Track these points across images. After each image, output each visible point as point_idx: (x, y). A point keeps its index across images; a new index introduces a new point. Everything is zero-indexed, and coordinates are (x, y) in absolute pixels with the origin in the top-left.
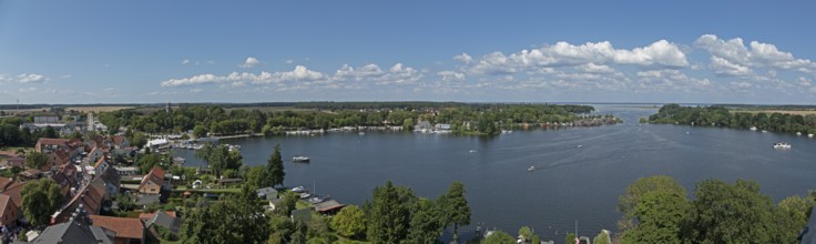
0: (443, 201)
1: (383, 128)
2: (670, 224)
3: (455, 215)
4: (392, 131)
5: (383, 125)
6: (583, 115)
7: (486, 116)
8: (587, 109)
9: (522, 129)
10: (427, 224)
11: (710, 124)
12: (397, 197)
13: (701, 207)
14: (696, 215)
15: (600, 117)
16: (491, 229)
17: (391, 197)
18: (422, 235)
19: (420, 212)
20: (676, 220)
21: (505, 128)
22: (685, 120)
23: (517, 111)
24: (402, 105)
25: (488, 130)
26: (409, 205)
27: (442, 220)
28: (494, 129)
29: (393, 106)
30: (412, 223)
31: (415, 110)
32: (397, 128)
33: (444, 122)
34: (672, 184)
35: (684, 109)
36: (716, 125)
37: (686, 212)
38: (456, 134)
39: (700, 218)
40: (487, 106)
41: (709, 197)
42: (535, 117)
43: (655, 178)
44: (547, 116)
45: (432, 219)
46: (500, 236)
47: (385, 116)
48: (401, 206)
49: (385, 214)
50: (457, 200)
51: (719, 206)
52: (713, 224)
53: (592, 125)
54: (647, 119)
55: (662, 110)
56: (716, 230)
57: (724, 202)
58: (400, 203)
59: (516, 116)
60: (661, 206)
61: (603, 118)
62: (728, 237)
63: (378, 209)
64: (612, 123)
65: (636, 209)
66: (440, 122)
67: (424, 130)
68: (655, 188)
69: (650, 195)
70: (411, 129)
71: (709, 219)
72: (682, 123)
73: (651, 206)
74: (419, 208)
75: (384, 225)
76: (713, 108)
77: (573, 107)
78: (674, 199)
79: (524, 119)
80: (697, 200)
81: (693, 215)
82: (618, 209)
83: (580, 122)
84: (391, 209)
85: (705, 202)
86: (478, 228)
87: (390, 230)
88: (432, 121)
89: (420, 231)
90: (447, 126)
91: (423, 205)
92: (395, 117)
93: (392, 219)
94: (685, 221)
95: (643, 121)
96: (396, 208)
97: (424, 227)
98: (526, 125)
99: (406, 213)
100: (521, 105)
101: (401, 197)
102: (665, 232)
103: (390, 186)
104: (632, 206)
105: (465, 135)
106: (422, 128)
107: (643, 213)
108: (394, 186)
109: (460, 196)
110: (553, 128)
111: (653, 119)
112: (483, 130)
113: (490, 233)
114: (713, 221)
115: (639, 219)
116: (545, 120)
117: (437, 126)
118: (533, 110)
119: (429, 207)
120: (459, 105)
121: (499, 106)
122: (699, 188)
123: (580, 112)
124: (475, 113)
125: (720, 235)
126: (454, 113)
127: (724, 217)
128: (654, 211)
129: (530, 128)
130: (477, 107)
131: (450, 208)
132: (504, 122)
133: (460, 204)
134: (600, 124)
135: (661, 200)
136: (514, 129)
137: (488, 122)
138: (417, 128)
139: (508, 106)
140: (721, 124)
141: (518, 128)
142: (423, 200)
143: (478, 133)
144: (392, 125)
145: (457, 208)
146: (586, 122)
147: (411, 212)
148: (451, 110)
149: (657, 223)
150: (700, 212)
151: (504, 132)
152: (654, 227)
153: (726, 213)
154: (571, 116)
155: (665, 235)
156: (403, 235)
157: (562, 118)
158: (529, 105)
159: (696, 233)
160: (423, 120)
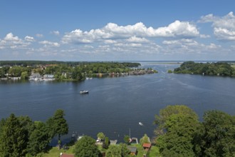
0: (51, 122)
1: (6, 79)
2: (186, 134)
3: (58, 129)
4: (12, 81)
5: (5, 77)
6: (134, 68)
7: (76, 69)
8: (136, 65)
9: (98, 77)
10: (40, 137)
11: (216, 75)
12: (18, 123)
13: (208, 127)
14: (204, 132)
15: (144, 69)
16: (81, 135)
17: (14, 124)
18: (37, 144)
19: (35, 130)
20: (190, 133)
21: (88, 76)
22: (198, 71)
23: (95, 66)
24: (19, 63)
25: (78, 78)
26: (28, 127)
27: (51, 133)
28: (81, 77)
29: (12, 63)
30: (30, 138)
31: (29, 66)
32: (17, 78)
33: (50, 73)
34: (188, 111)
35: (197, 64)
36: (221, 75)
37: (198, 129)
38: (58, 81)
39: (206, 134)
40: (77, 63)
41: (213, 121)
42: (105, 70)
43: (177, 106)
44: (112, 69)
45: (44, 134)
46: (86, 139)
47: (6, 71)
48: (22, 129)
49: (10, 135)
50: (60, 120)
51: (221, 128)
52: (216, 139)
53: (139, 74)
54: (173, 70)
55: (183, 65)
56: (218, 143)
57: (225, 126)
58: (21, 126)
59: (95, 69)
60: (181, 123)
61: (146, 70)
62: (227, 149)
63: (5, 133)
64: (151, 73)
65: (165, 123)
66: (47, 73)
67: (36, 79)
68: (177, 112)
69: (174, 117)
70: (27, 78)
71: (213, 135)
72: (196, 73)
73: (175, 123)
74: (35, 128)
75: (10, 143)
76: (219, 63)
77: (129, 63)
78: (189, 120)
79: (100, 71)
80: (206, 122)
81: (202, 131)
82: (154, 123)
83: (132, 73)
84: (14, 132)
85: (210, 124)
86: (73, 135)
87: (14, 145)
88: (42, 73)
89: (36, 142)
90: (52, 76)
91: (37, 125)
92: (15, 71)
93: (15, 138)
94: (196, 134)
95: (170, 72)
96: (18, 130)
97: (38, 140)
98: (101, 74)
99: (26, 132)
100: (97, 63)
101: (21, 123)
102: (183, 139)
103: (13, 116)
104: (163, 122)
105: (64, 81)
106: (35, 78)
107: (170, 126)
108: (16, 116)
109: (62, 117)
110: (116, 76)
111: (177, 71)
112: (74, 78)
113: (80, 138)
114: (216, 137)
115: (167, 129)
116: (112, 71)
117: (45, 76)
118: (104, 65)
119: (42, 126)
120: (59, 63)
121: (84, 63)
122: (207, 115)
123: (132, 66)
124: (69, 67)
125: (221, 147)
126: (56, 67)
127: (224, 136)
128: (177, 126)
129: (103, 77)
130: (71, 64)
131: (55, 125)
132: (88, 73)
133: (62, 123)
134: (144, 74)
135: (181, 120)
136: (93, 77)
137: (78, 73)
138: (31, 78)
139: (90, 63)
140: (224, 75)
141: (96, 76)
142: (37, 123)
143: (71, 79)
144: (13, 76)
145: (60, 125)
146: (136, 73)
147: (29, 131)
148: (54, 66)
149: (178, 133)
150: (207, 130)
151: (87, 78)
152: (176, 135)
153: (226, 133)
154: (127, 69)
155: (183, 141)
156: (24, 146)
157: (121, 70)
158: (102, 63)
159: (204, 142)
160: (35, 72)
